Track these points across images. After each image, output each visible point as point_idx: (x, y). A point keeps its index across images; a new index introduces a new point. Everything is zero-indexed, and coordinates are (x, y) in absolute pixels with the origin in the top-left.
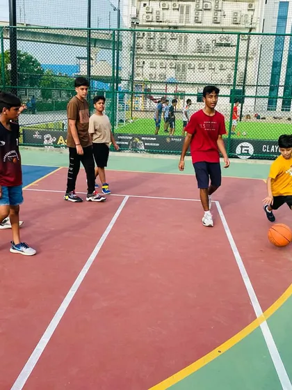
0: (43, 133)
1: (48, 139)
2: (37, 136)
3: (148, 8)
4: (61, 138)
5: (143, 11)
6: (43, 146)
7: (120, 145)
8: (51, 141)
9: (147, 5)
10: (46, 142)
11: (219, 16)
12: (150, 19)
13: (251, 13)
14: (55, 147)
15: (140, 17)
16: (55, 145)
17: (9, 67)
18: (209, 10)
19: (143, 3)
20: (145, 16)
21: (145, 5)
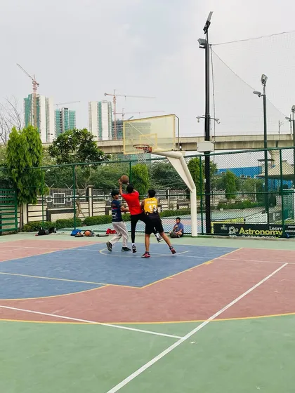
0: (228, 226)
1: (232, 230)
2: (224, 228)
4: (242, 229)
6: (228, 235)
7: (289, 233)
8: (235, 231)
10: (230, 232)
14: (237, 236)
16: (238, 234)
17: (205, 181)
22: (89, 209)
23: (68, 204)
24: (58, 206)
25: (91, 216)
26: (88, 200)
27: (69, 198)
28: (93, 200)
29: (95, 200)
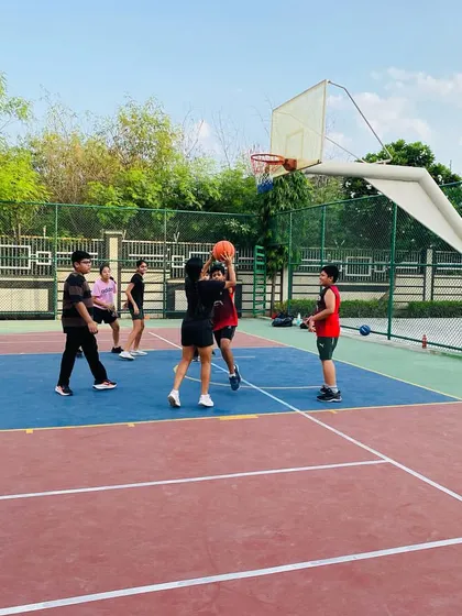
22: (424, 287)
23: (375, 277)
24: (354, 279)
25: (428, 298)
26: (422, 271)
27: (380, 267)
28: (435, 271)
29: (443, 272)
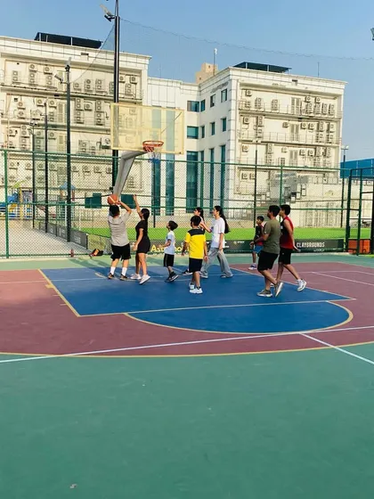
3: (20, 104)
5: (14, 105)
9: (19, 100)
11: (102, 117)
12: (24, 116)
13: (134, 117)
15: (11, 112)
18: (90, 110)
19: (13, 97)
20: (16, 113)
21: (16, 99)
